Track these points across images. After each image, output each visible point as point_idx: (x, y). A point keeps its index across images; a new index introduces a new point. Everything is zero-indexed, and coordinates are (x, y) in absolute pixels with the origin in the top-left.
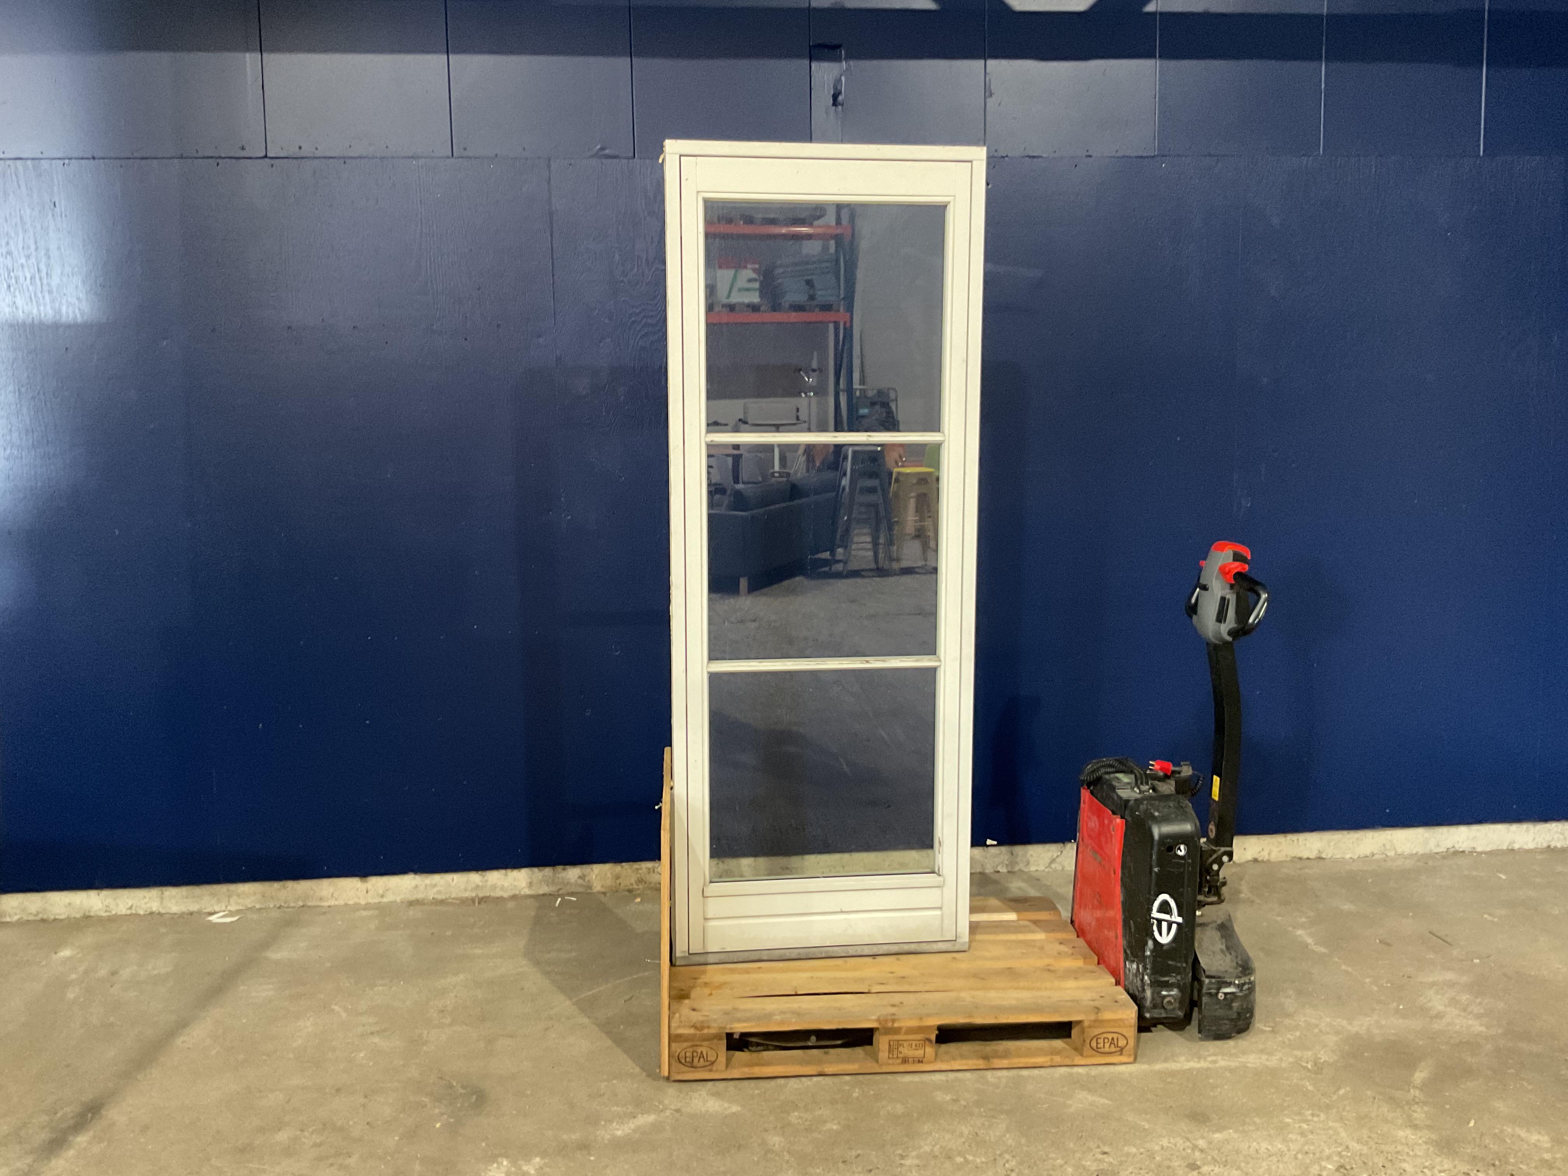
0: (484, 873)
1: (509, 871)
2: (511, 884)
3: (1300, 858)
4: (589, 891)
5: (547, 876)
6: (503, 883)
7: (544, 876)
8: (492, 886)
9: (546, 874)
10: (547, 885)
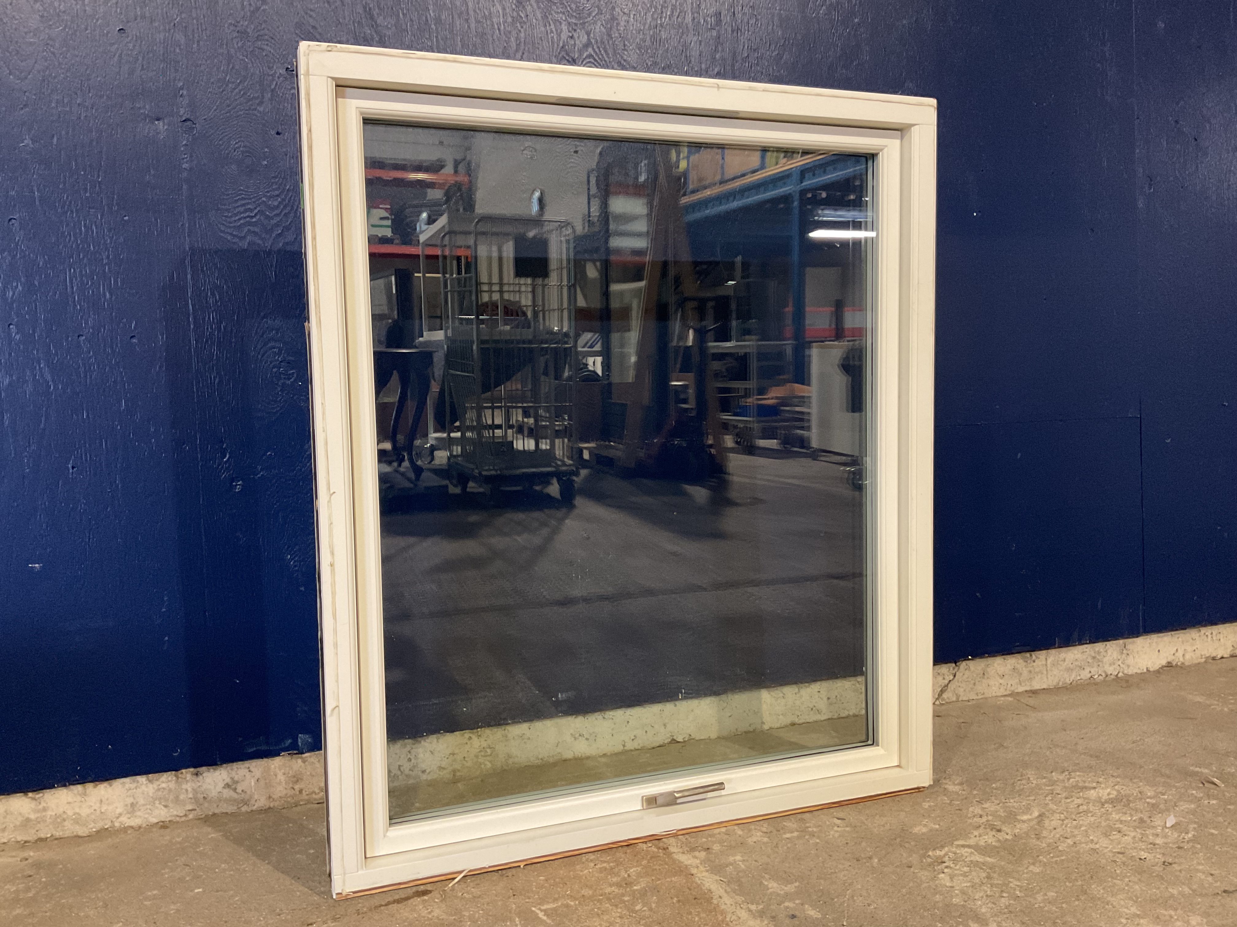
0: (37, 796)
1: (90, 786)
2: (95, 810)
3: (1214, 659)
4: (244, 809)
5: (164, 788)
6: (77, 810)
7: (159, 790)
8: (57, 816)
9: (164, 785)
10: (166, 806)
